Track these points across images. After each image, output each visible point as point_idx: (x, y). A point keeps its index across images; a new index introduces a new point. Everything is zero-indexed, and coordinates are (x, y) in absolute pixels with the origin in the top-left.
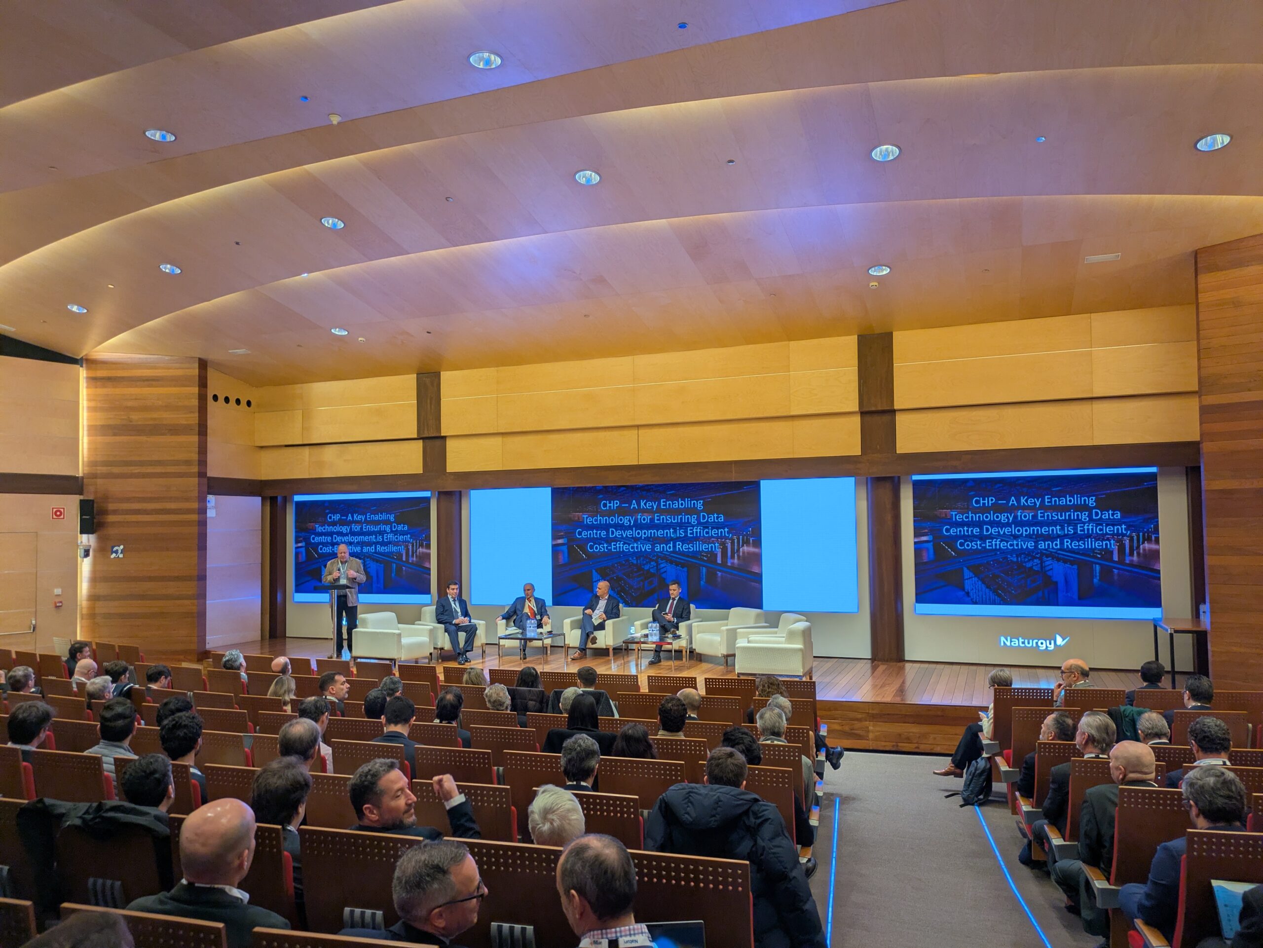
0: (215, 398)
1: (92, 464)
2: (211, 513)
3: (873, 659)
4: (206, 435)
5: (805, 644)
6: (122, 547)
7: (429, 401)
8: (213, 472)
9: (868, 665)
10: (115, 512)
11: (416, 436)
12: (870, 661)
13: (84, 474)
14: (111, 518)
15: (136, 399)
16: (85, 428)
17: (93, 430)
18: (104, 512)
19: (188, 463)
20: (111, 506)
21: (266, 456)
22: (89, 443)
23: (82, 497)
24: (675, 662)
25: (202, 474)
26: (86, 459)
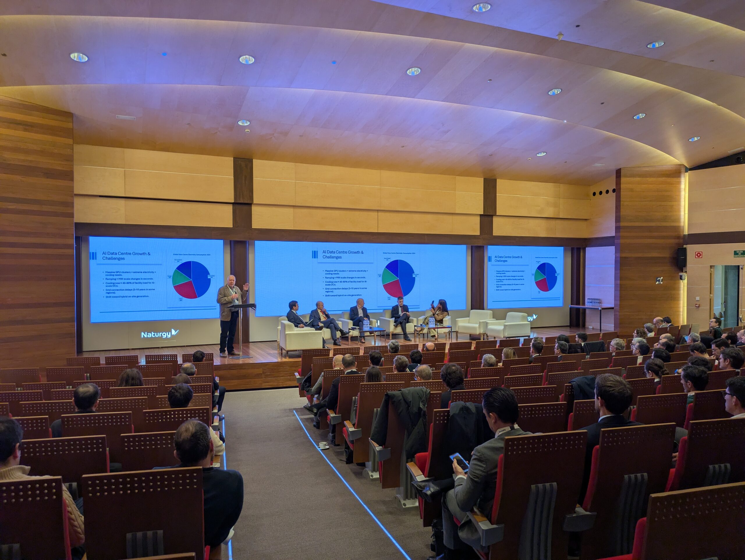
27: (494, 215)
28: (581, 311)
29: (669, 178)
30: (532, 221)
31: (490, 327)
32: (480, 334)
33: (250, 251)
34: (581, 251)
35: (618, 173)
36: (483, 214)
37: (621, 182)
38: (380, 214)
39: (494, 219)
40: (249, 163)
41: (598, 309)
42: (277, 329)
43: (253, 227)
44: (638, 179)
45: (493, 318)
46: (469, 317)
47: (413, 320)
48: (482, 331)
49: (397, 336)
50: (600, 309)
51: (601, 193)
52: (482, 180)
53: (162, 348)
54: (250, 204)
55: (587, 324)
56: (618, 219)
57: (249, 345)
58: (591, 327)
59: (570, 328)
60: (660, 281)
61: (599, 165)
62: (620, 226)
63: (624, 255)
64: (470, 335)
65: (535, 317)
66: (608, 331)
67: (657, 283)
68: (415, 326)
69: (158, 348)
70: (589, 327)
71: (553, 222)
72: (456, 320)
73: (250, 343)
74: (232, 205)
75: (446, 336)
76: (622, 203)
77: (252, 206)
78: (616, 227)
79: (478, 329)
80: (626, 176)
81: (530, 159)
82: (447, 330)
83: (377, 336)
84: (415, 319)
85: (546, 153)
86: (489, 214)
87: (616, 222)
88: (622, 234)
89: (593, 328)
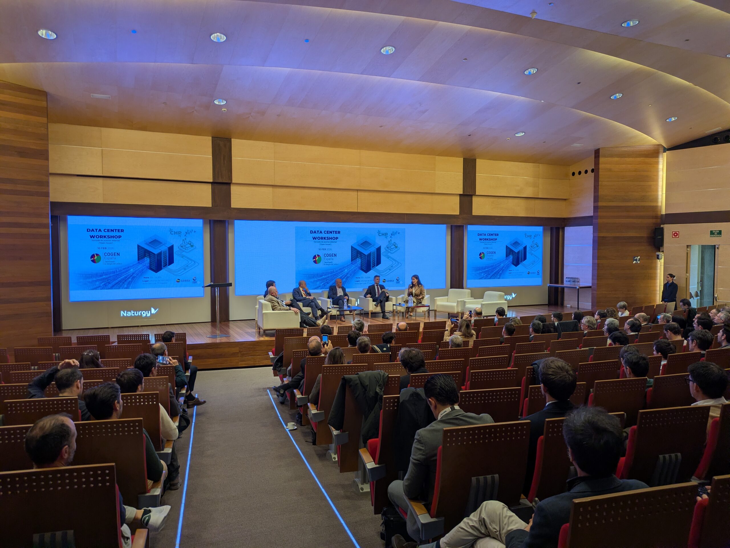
27: (474, 195)
28: (559, 290)
29: (648, 158)
30: (510, 200)
31: (468, 306)
32: (458, 313)
33: (230, 230)
34: (560, 230)
35: (597, 153)
36: (462, 193)
37: (600, 162)
38: (359, 193)
39: (473, 199)
40: (228, 142)
41: (576, 288)
42: (255, 308)
43: (232, 207)
44: (616, 159)
45: (471, 297)
46: (448, 296)
47: (392, 299)
48: (460, 310)
49: (376, 314)
50: (578, 288)
51: (580, 173)
52: (462, 159)
53: (142, 326)
54: (229, 184)
55: (565, 303)
56: (596, 199)
57: (229, 323)
58: (570, 306)
59: (549, 306)
60: (637, 260)
61: (577, 145)
62: (598, 206)
63: (602, 235)
64: (449, 314)
65: (514, 296)
66: (586, 309)
67: (634, 262)
68: (394, 305)
69: (138, 326)
70: (568, 306)
71: (533, 202)
72: (434, 299)
73: (230, 322)
74: (211, 184)
75: (425, 314)
76: (600, 183)
77: (232, 185)
78: (594, 207)
79: (456, 308)
80: (605, 156)
81: (509, 139)
82: (426, 309)
83: (356, 314)
84: (394, 298)
85: (525, 133)
86: (468, 194)
87: (594, 202)
88: (599, 214)
89: (571, 307)
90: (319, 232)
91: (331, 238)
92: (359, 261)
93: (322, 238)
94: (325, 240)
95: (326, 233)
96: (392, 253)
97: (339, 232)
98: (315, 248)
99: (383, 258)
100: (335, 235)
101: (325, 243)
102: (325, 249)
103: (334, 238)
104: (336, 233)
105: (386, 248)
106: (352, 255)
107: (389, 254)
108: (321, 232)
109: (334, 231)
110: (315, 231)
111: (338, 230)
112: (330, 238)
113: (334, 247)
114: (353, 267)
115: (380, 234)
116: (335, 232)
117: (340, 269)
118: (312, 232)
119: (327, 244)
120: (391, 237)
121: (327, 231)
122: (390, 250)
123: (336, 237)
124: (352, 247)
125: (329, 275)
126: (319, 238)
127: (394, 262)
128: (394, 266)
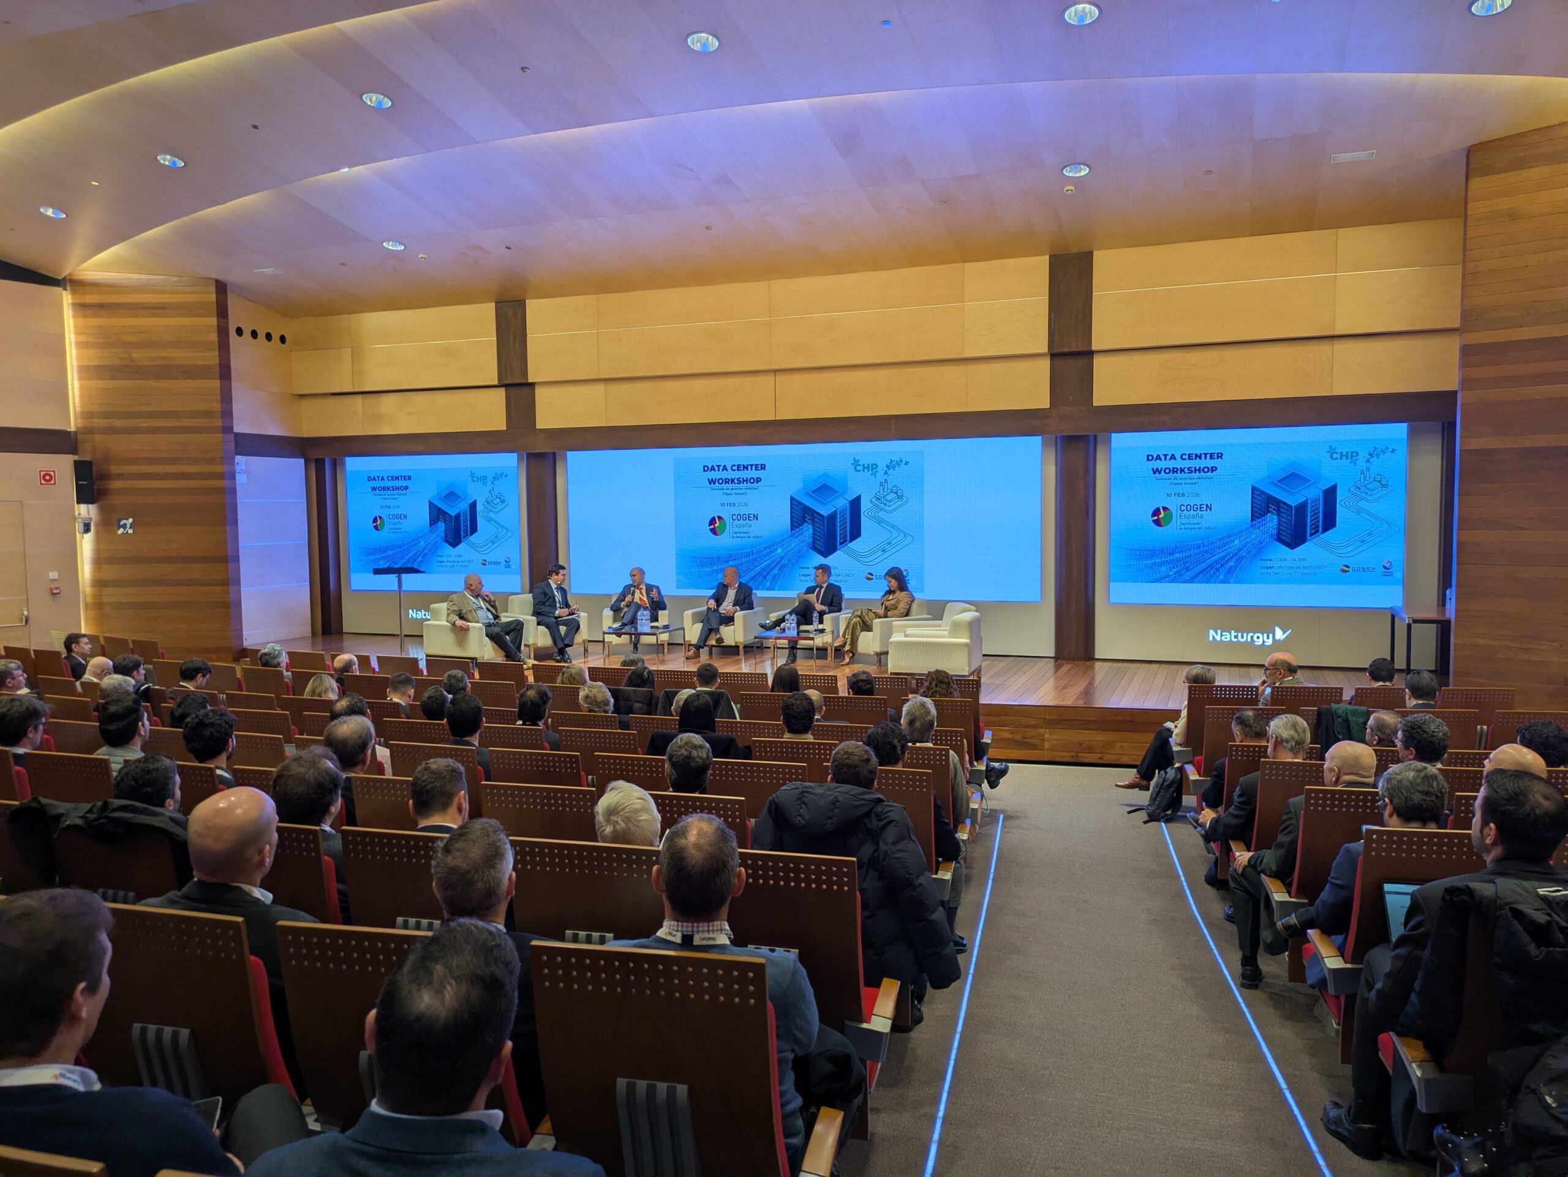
0: (239, 332)
1: (87, 415)
2: (241, 479)
3: (1057, 658)
4: (230, 380)
5: (971, 637)
6: (131, 520)
7: (511, 338)
8: (241, 426)
9: (1051, 664)
10: (120, 476)
11: (496, 383)
12: (1053, 660)
13: (77, 428)
14: (116, 484)
15: (139, 332)
16: (75, 370)
17: (85, 371)
18: (105, 476)
19: (208, 414)
20: (115, 469)
21: (308, 407)
22: (81, 388)
23: (76, 458)
24: (817, 661)
25: (228, 429)
26: (78, 409)
38: (780, 378)
43: (537, 428)
90: (721, 468)
91: (747, 481)
92: (808, 530)
93: (727, 481)
94: (733, 485)
95: (735, 470)
96: (887, 511)
97: (763, 467)
98: (714, 502)
99: (865, 523)
100: (754, 474)
101: (733, 492)
102: (734, 504)
103: (752, 480)
104: (756, 470)
105: (874, 500)
106: (792, 517)
107: (882, 514)
108: (725, 468)
109: (752, 465)
110: (713, 466)
111: (760, 463)
112: (744, 481)
113: (752, 500)
114: (794, 544)
115: (858, 468)
116: (754, 467)
117: (765, 548)
118: (706, 469)
119: (738, 494)
120: (886, 473)
121: (738, 466)
122: (883, 505)
123: (757, 478)
124: (792, 499)
125: (743, 560)
126: (721, 481)
127: (895, 533)
128: (893, 542)
